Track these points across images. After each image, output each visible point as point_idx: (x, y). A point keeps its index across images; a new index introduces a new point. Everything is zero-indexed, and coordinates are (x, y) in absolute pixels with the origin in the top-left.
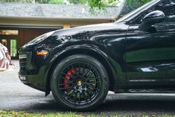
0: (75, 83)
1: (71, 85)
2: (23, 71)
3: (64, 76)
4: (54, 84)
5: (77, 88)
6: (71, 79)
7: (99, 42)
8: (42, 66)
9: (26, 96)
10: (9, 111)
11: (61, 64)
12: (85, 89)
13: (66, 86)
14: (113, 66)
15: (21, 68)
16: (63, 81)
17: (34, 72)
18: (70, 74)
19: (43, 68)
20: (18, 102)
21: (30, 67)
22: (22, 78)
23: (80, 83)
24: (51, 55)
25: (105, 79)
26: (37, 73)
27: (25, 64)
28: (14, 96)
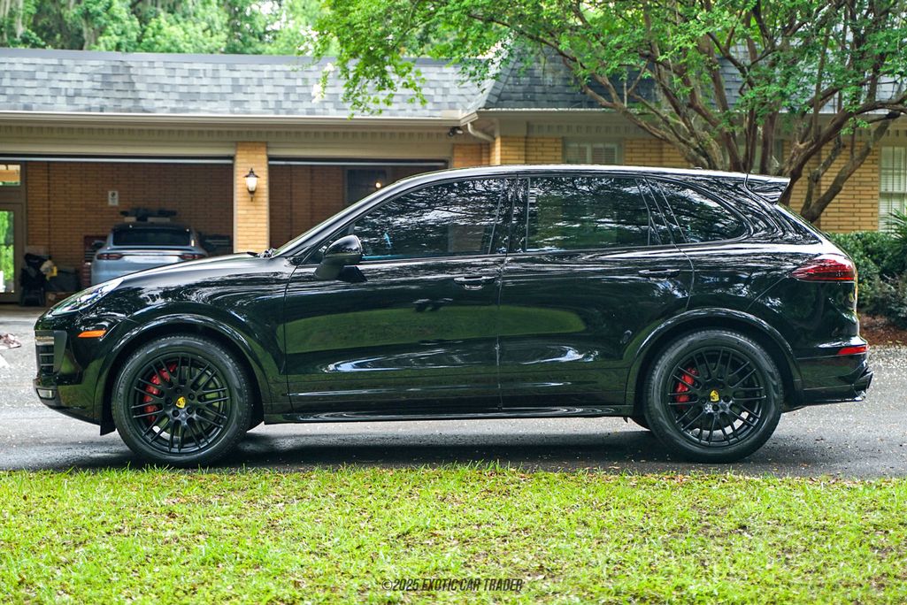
0: (170, 401)
1: (159, 407)
2: (47, 377)
3: (145, 387)
4: (119, 408)
5: (176, 413)
6: (160, 394)
7: (216, 308)
8: (94, 359)
9: (56, 443)
10: (13, 470)
11: (138, 357)
12: (195, 416)
13: (150, 409)
14: (257, 361)
15: (41, 371)
16: (142, 399)
17: (73, 378)
18: (157, 380)
19: (95, 366)
20: (35, 455)
21: (64, 366)
22: (43, 393)
23: (181, 402)
24: (113, 336)
25: (240, 391)
26: (79, 381)
27: (50, 359)
28: (24, 444)
